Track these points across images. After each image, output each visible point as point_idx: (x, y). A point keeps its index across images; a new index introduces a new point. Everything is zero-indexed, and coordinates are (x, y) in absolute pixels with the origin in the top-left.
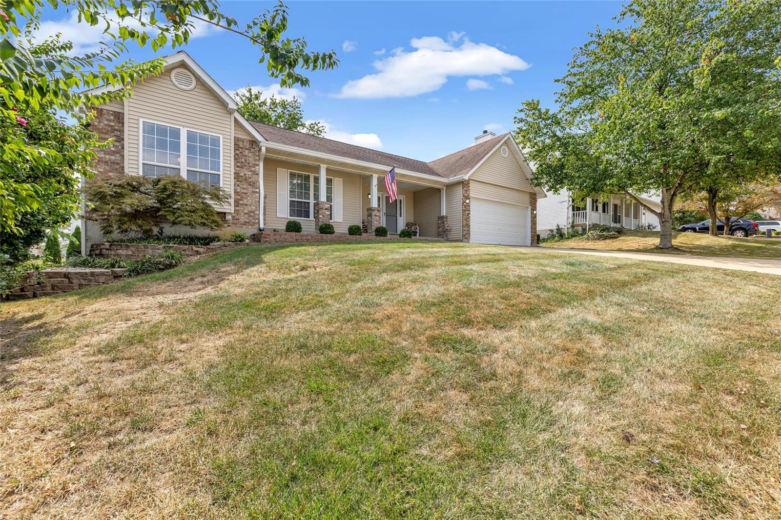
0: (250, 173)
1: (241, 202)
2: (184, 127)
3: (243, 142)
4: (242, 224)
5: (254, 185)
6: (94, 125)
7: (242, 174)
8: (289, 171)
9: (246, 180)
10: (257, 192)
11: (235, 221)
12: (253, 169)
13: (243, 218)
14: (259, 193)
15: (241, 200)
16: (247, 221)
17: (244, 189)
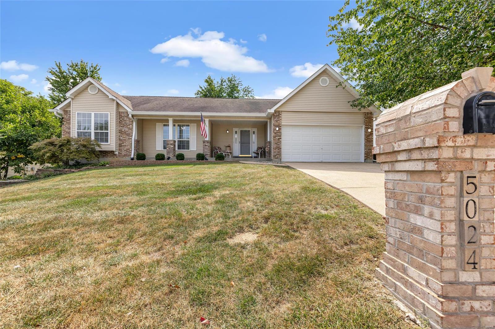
0: (127, 129)
1: (123, 145)
2: (93, 112)
3: (124, 113)
4: (123, 156)
5: (130, 135)
6: (65, 118)
7: (123, 130)
8: (163, 124)
9: (125, 133)
10: (130, 139)
11: (120, 155)
12: (129, 127)
13: (123, 153)
14: (132, 139)
15: (122, 143)
16: (126, 154)
17: (124, 137)
